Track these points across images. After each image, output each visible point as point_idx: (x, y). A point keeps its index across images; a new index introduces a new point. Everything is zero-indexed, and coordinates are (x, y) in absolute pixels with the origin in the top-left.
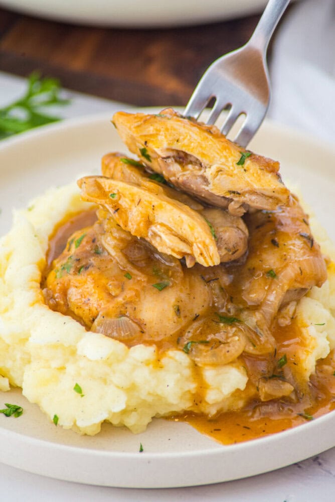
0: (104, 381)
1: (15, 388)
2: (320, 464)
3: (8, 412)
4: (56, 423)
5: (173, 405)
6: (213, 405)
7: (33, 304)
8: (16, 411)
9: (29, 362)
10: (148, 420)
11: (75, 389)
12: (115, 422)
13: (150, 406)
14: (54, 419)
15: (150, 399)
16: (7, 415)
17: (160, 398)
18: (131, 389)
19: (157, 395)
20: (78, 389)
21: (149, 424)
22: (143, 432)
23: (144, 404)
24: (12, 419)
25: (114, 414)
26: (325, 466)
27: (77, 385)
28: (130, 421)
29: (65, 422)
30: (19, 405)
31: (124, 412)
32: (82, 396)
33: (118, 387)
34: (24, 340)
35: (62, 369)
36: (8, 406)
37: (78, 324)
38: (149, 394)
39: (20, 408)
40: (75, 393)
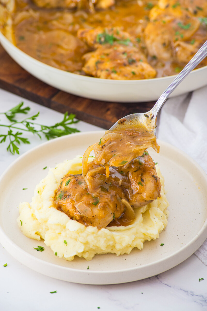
0: (76, 239)
1: (42, 240)
2: (158, 278)
3: (38, 249)
4: (56, 255)
5: (103, 250)
6: (119, 250)
7: (50, 207)
8: (41, 249)
9: (48, 230)
10: (93, 256)
11: (64, 242)
12: (80, 256)
13: (94, 250)
14: (55, 254)
15: (94, 248)
16: (38, 250)
17: (98, 247)
18: (86, 243)
19: (97, 246)
20: (65, 242)
21: (93, 258)
22: (91, 260)
23: (91, 250)
24: (40, 252)
25: (79, 253)
26: (160, 279)
27: (65, 241)
28: (86, 256)
29: (59, 255)
30: (43, 247)
31: (84, 252)
32: (67, 245)
33: (81, 242)
34: (46, 221)
35: (60, 233)
36: (39, 247)
37: (67, 216)
38: (94, 246)
39: (43, 248)
40: (64, 244)
